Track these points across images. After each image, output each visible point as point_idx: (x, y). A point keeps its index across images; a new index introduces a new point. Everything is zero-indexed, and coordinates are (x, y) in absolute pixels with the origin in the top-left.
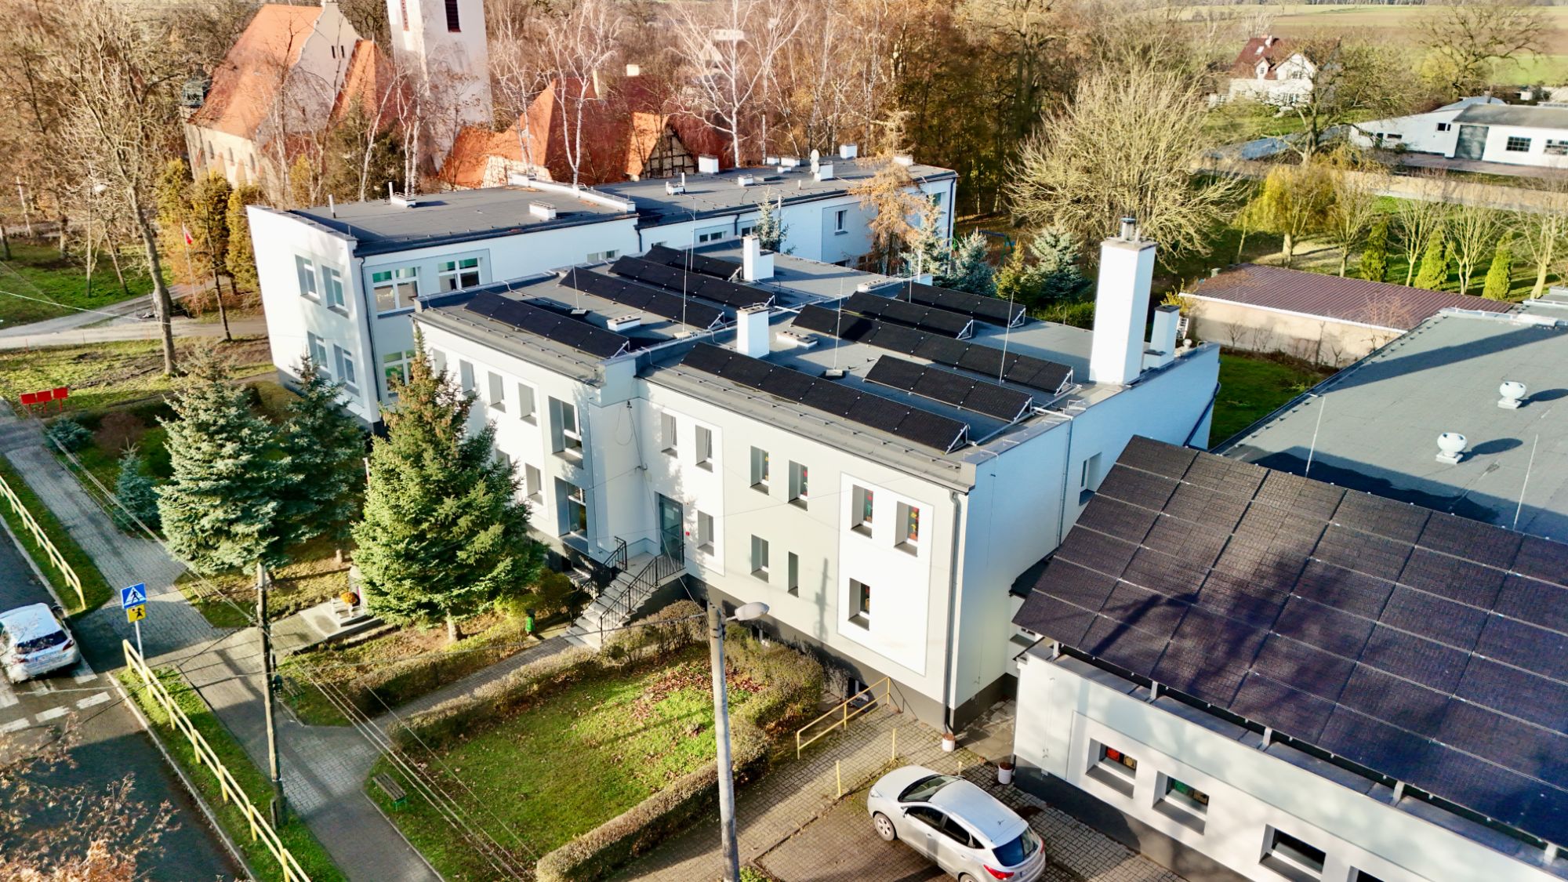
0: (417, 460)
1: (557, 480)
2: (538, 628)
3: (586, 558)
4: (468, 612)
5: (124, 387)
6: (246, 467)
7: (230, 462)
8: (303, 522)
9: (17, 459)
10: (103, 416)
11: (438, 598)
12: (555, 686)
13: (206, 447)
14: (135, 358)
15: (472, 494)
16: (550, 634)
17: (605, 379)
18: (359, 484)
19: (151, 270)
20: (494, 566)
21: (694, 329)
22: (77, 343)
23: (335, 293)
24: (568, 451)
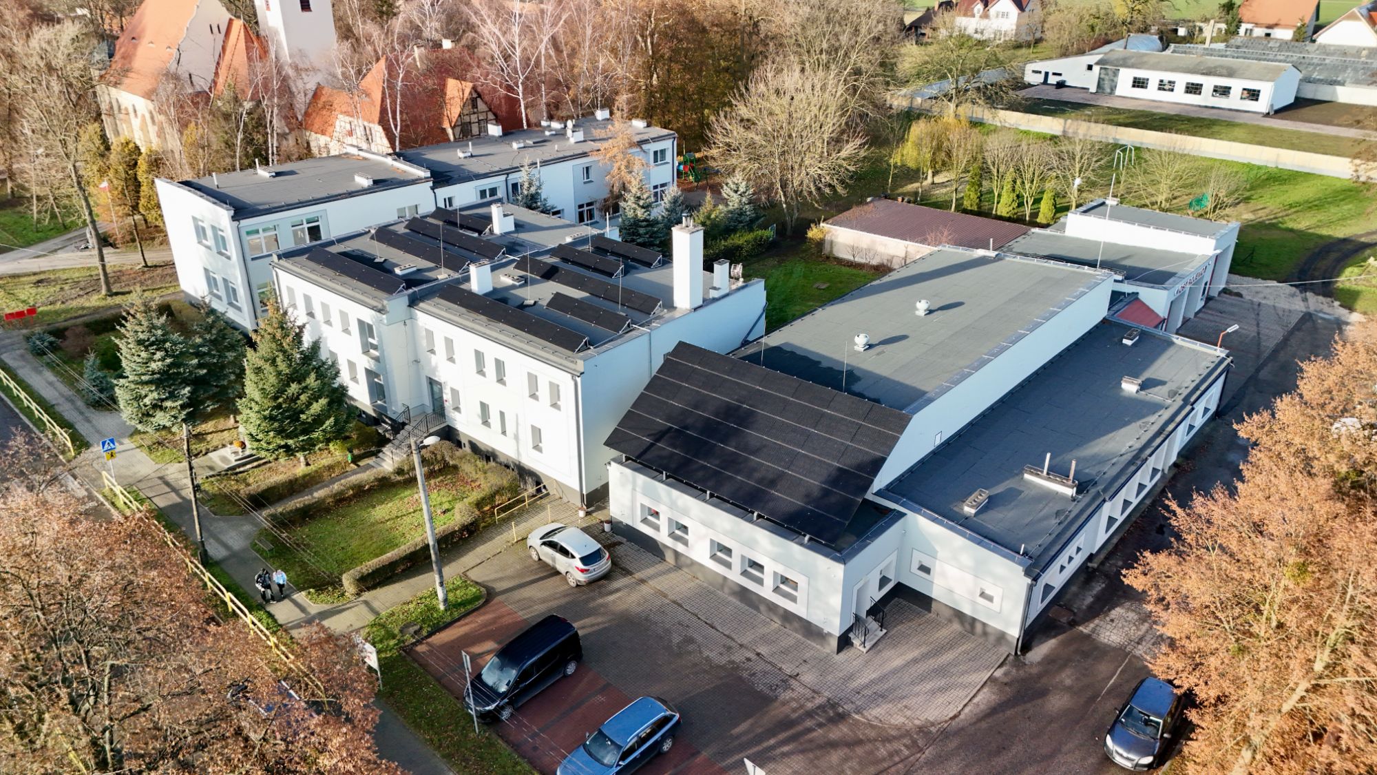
0: (273, 362)
1: (366, 369)
2: (355, 460)
3: (387, 417)
4: (310, 450)
5: (74, 304)
6: (170, 366)
7: (160, 363)
8: (208, 399)
9: (7, 358)
10: (66, 329)
11: (290, 442)
12: (364, 491)
13: (144, 354)
14: (78, 282)
15: (308, 381)
16: (362, 463)
17: (388, 309)
18: (241, 374)
19: (88, 221)
20: (324, 423)
21: (451, 272)
22: (34, 270)
23: (221, 242)
24: (372, 351)
